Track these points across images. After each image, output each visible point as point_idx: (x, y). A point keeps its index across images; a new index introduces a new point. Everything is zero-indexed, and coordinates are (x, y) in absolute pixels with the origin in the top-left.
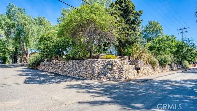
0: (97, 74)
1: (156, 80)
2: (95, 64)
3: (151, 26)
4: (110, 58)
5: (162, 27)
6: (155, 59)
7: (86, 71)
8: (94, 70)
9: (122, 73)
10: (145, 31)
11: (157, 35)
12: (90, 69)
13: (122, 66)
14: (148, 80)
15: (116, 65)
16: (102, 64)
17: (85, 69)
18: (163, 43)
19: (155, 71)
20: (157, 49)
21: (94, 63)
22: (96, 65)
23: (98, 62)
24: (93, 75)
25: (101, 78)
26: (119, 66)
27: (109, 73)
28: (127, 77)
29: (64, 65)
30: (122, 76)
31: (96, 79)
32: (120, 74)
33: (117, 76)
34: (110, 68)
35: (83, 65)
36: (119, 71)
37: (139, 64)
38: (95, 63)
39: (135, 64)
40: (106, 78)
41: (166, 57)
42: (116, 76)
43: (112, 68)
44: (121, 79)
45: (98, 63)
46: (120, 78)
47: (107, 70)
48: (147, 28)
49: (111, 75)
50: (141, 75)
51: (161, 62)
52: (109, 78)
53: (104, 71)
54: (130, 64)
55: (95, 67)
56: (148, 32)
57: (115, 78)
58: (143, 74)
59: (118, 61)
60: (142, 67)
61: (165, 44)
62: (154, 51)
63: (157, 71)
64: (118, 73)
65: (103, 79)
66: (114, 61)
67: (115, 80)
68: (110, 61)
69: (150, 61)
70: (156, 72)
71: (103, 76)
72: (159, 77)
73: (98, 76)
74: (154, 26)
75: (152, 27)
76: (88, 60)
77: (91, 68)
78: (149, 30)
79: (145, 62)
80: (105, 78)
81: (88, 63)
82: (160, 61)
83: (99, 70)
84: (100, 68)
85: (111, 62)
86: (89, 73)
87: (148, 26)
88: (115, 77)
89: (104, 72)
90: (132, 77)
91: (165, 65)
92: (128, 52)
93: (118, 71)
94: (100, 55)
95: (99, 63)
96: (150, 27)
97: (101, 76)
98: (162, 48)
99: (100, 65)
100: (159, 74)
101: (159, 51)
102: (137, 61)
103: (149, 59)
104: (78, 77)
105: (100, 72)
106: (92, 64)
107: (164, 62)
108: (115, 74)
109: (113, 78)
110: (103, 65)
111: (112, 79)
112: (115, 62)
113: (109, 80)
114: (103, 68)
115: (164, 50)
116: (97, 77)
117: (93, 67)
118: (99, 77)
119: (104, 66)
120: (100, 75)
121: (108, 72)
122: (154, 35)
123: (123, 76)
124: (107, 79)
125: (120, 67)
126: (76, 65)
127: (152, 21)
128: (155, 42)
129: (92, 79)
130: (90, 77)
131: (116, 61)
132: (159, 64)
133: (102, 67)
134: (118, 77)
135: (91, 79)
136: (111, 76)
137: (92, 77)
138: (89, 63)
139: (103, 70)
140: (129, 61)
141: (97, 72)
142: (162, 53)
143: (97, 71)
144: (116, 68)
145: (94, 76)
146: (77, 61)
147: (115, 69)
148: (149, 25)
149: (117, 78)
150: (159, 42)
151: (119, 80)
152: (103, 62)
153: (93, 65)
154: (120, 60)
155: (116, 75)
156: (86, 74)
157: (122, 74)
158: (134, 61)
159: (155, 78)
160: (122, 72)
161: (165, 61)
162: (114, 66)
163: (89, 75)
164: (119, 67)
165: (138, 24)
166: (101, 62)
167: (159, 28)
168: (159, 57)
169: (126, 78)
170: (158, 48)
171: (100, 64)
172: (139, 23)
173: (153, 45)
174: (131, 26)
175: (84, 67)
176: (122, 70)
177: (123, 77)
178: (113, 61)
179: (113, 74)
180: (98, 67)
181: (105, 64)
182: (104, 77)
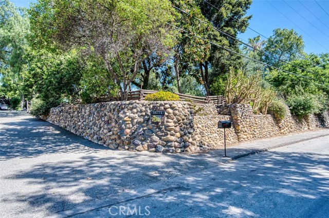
0: (128, 136)
1: (275, 153)
2: (124, 113)
3: (278, 38)
4: (161, 99)
5: (301, 41)
6: (281, 103)
7: (108, 128)
8: (123, 126)
9: (190, 133)
10: (267, 49)
11: (291, 55)
12: (116, 124)
13: (191, 118)
14: (253, 152)
15: (175, 115)
16: (141, 111)
17: (108, 123)
18: (303, 71)
19: (280, 128)
20: (289, 82)
21: (123, 109)
22: (128, 114)
23: (133, 108)
24: (119, 138)
25: (137, 145)
26: (183, 117)
27: (157, 135)
28: (206, 144)
29: (78, 112)
30: (191, 140)
31: (126, 147)
32: (185, 137)
33: (176, 141)
34: (157, 123)
35: (105, 115)
36: (181, 130)
37: (240, 114)
38: (126, 110)
39: (230, 112)
40: (148, 146)
41: (309, 98)
42: (171, 141)
43: (163, 123)
44: (188, 149)
45: (131, 109)
46: (185, 147)
47: (151, 126)
48: (271, 43)
49: (160, 139)
50: (245, 137)
51: (296, 109)
52: (156, 147)
53: (145, 128)
54: (219, 113)
55: (125, 119)
56: (273, 50)
57: (171, 146)
58: (248, 136)
59: (180, 106)
60: (248, 120)
61: (307, 72)
62: (285, 87)
63: (287, 128)
64: (178, 134)
65: (142, 149)
66: (170, 105)
67: (168, 151)
68: (161, 105)
69: (269, 108)
70: (282, 131)
71: (142, 141)
72: (286, 144)
73: (132, 141)
74: (285, 38)
75: (281, 41)
76: (113, 102)
77: (116, 122)
78: (276, 46)
79: (257, 108)
80: (146, 145)
81: (112, 110)
82: (294, 108)
83: (133, 126)
84: (135, 121)
85: (162, 108)
86: (113, 134)
87: (272, 40)
88: (169, 144)
89: (144, 130)
90: (219, 143)
91: (306, 117)
92: (219, 86)
93: (178, 129)
94: (142, 92)
95: (135, 110)
96: (277, 41)
97: (137, 142)
98: (300, 80)
99: (136, 115)
100: (291, 135)
101: (293, 86)
102: (235, 107)
103: (268, 103)
104: (96, 142)
105: (135, 131)
106: (119, 112)
107: (304, 109)
108: (169, 136)
109: (164, 146)
110: (144, 114)
111: (163, 148)
112: (172, 108)
113: (156, 152)
114: (144, 122)
115: (306, 85)
116: (129, 144)
117: (121, 118)
118: (134, 144)
119: (146, 117)
120: (135, 137)
121: (154, 131)
122: (285, 56)
123: (194, 142)
124: (152, 147)
125: (185, 121)
126: (94, 114)
127: (282, 29)
128: (287, 69)
129: (119, 148)
130: (114, 141)
131: (174, 105)
132: (292, 114)
133: (142, 120)
134: (177, 144)
135: (116, 147)
136: (161, 142)
137: (118, 141)
138: (114, 110)
139: (143, 127)
140: (218, 107)
141: (128, 131)
142: (299, 91)
143: (129, 128)
144: (175, 122)
145: (123, 141)
146: (96, 105)
147: (172, 124)
148: (274, 37)
149: (176, 147)
150: (294, 69)
151: (179, 150)
152: (143, 109)
153: (121, 115)
154: (185, 102)
155: (173, 138)
156: (109, 134)
157: (190, 136)
158: (228, 107)
159: (275, 147)
160: (192, 131)
161: (306, 107)
162: (168, 118)
163: (113, 137)
164: (183, 120)
165: (241, 26)
166: (140, 107)
167: (295, 41)
168: (293, 98)
169: (201, 146)
170: (292, 80)
171: (138, 112)
172: (244, 24)
173: (282, 75)
174: (225, 31)
175: (106, 119)
176: (192, 127)
177: (193, 144)
178: (167, 106)
179: (164, 136)
180: (132, 119)
181: (149, 112)
182: (144, 143)
